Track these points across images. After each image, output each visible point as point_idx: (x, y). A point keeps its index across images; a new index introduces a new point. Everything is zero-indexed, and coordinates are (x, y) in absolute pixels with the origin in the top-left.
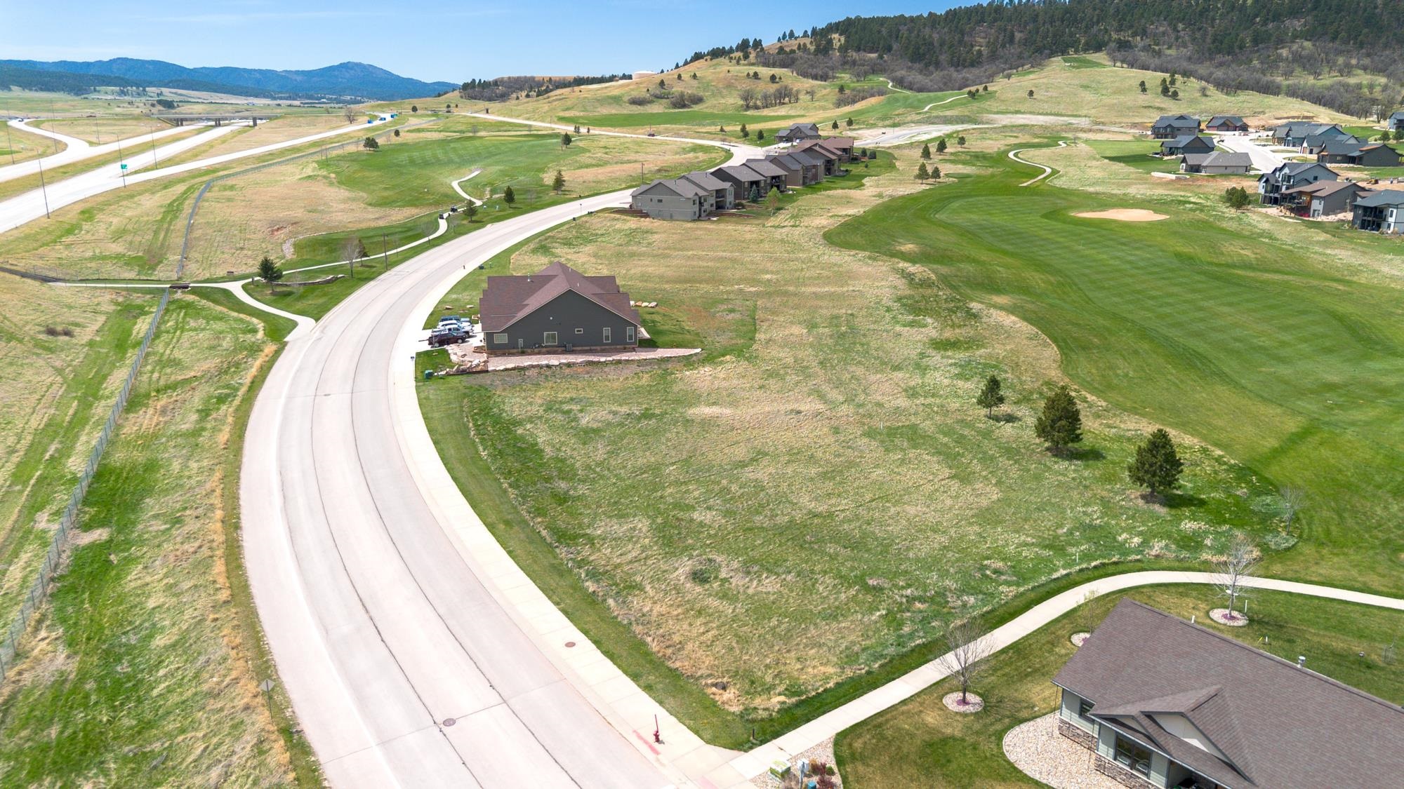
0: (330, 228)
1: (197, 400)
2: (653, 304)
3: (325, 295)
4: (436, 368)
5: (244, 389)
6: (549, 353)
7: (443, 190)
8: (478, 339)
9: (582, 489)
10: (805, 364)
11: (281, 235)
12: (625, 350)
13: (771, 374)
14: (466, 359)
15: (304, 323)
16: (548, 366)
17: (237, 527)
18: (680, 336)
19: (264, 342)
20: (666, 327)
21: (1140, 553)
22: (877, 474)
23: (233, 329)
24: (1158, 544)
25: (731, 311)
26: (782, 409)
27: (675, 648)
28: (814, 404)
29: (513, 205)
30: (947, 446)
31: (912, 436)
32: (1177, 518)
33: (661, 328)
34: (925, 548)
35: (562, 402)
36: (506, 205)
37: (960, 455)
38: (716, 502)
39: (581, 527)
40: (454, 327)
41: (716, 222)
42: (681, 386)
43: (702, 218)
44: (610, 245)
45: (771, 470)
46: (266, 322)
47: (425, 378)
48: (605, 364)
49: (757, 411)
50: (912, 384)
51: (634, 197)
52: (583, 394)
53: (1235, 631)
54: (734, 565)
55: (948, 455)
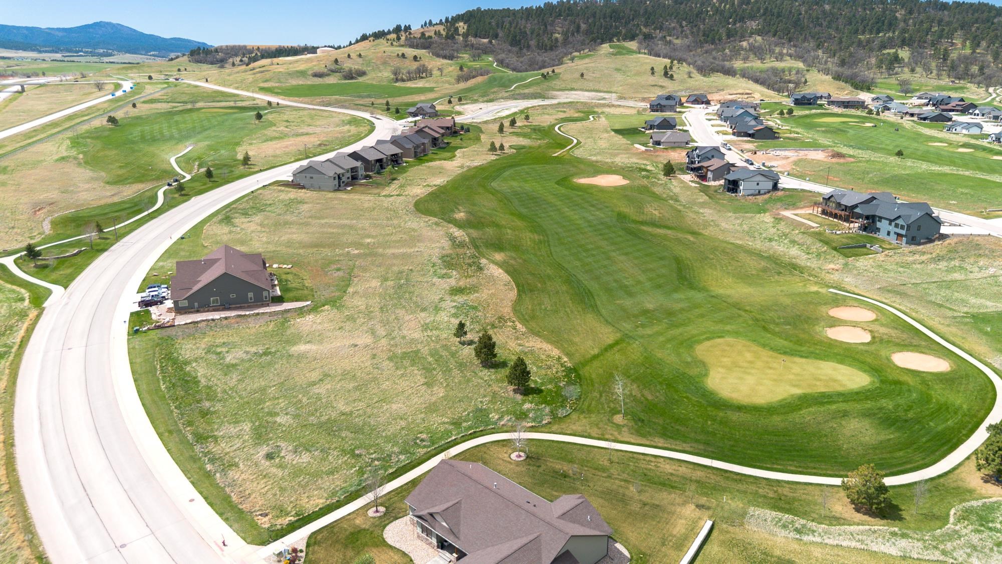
0: (78, 206)
2: (290, 266)
3: (72, 266)
4: (142, 325)
5: (16, 347)
6: (214, 310)
7: (164, 166)
8: (169, 304)
9: (218, 406)
10: (372, 309)
11: (41, 214)
12: (263, 306)
13: (350, 318)
14: (161, 317)
15: (57, 289)
16: (213, 320)
17: (13, 445)
18: (301, 292)
19: (29, 308)
20: (293, 285)
21: (496, 423)
22: (386, 385)
23: (8, 298)
24: (506, 418)
25: (338, 270)
26: (347, 344)
27: (245, 497)
28: (367, 339)
29: (213, 179)
30: (430, 363)
31: (414, 357)
32: (524, 402)
33: (290, 285)
34: (392, 429)
35: (217, 346)
36: (208, 180)
37: (434, 369)
38: (291, 410)
39: (212, 431)
40: (156, 293)
41: (349, 192)
42: (292, 330)
43: (340, 189)
44: (273, 214)
45: (329, 386)
46: (30, 291)
47: (134, 332)
48: (249, 316)
49: (332, 345)
50: (427, 321)
51: (294, 175)
52: (231, 339)
53: (518, 464)
54: (290, 448)
55: (427, 370)
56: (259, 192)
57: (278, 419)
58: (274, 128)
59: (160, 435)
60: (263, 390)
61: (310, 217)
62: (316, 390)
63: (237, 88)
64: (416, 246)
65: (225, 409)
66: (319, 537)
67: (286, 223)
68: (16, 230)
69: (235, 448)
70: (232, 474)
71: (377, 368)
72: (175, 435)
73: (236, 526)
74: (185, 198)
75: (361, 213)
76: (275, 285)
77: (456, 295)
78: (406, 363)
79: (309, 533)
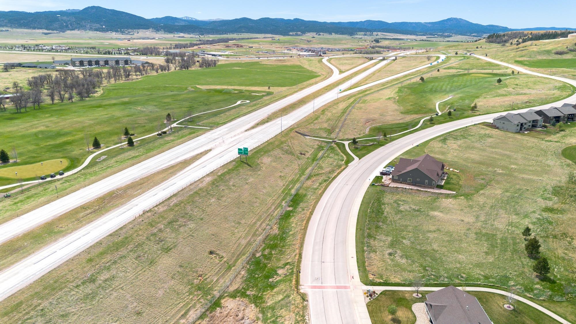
0: (384, 122)
1: (321, 179)
2: (458, 171)
3: (367, 150)
4: (377, 183)
5: (331, 179)
6: (408, 184)
7: (432, 107)
8: (391, 176)
9: (385, 227)
10: (486, 205)
11: (368, 124)
12: (431, 188)
13: (471, 207)
14: (385, 181)
15: (356, 159)
16: (405, 188)
18: (454, 186)
19: (343, 165)
20: (453, 182)
21: (509, 286)
22: (464, 245)
23: (339, 159)
24: (518, 287)
25: (482, 179)
26: (459, 219)
27: (370, 265)
28: (471, 220)
29: (450, 117)
30: (497, 243)
31: (490, 237)
32: (538, 283)
33: (452, 181)
34: (451, 266)
35: (400, 201)
36: (448, 117)
37: (497, 247)
38: (412, 239)
39: (376, 235)
40: (389, 170)
41: (524, 135)
42: (438, 204)
43: (520, 132)
44: (470, 141)
45: (436, 235)
46: (347, 157)
47: (372, 185)
48: (422, 191)
49: (451, 217)
50: (513, 221)
51: (494, 120)
52: (408, 199)
53: (505, 310)
54: (400, 254)
55: (493, 246)
56: (470, 127)
57: (404, 241)
58: (505, 89)
59: (357, 229)
60: (406, 226)
61: (489, 146)
62: (429, 235)
63: (502, 61)
64: (541, 176)
65: (386, 228)
66: (387, 293)
67: (473, 148)
68: (356, 130)
69: (379, 245)
70: (372, 255)
71: (466, 236)
72: (362, 232)
73: (361, 273)
74: (432, 125)
75: (522, 149)
76: (444, 179)
77: (545, 212)
78: (483, 239)
79: (385, 289)
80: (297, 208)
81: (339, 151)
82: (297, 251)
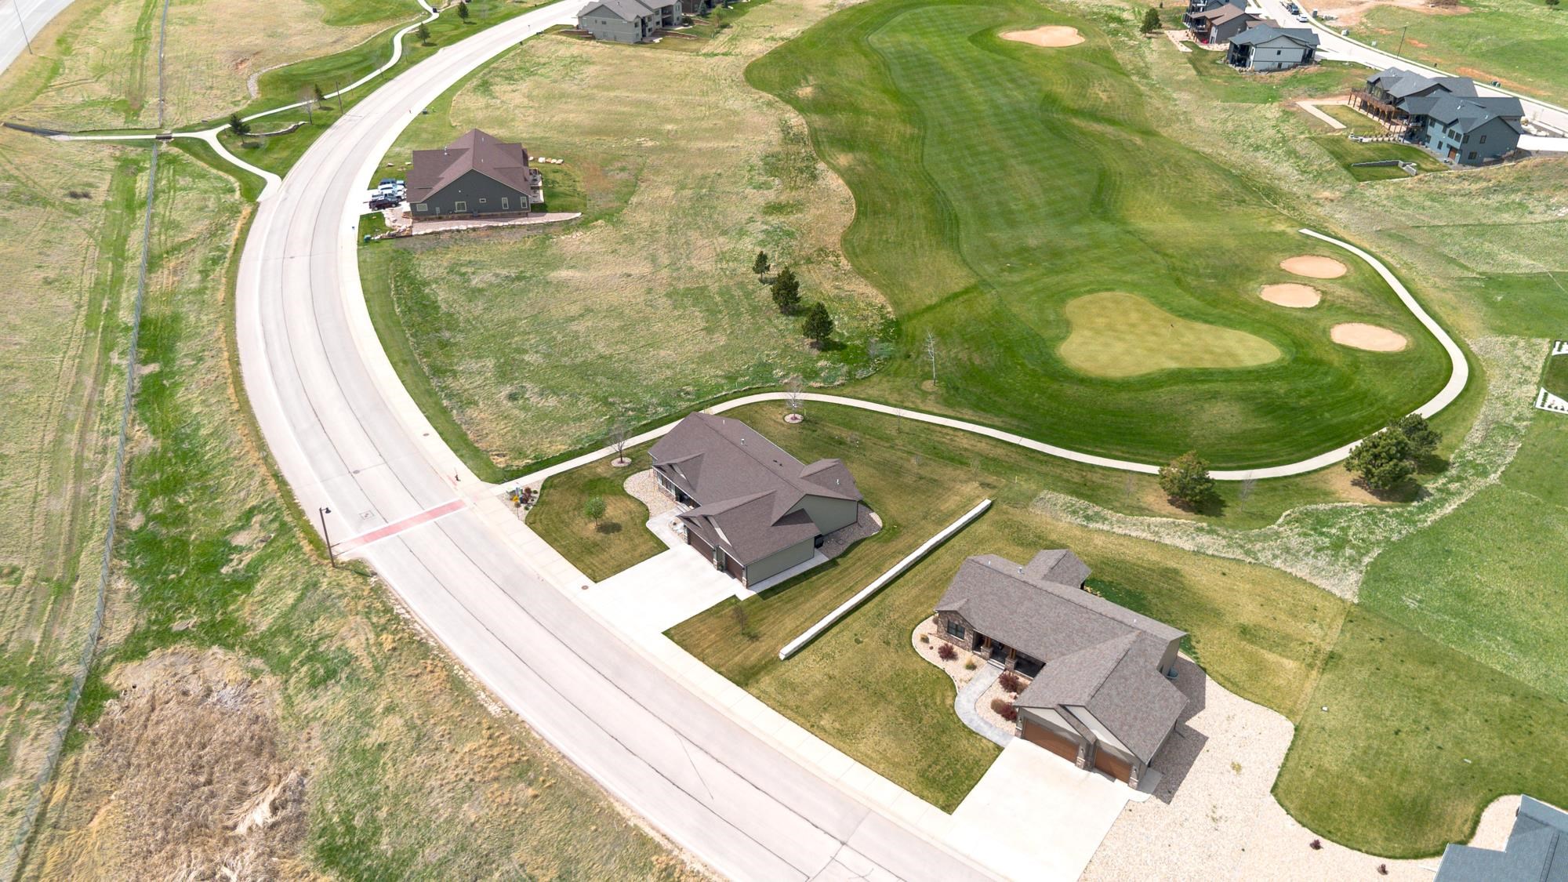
0: (290, 58)
1: (197, 259)
2: (560, 161)
3: (288, 147)
4: (374, 233)
5: (231, 252)
6: (460, 218)
8: (405, 206)
9: (460, 338)
10: (657, 228)
11: (244, 68)
12: (520, 215)
13: (629, 239)
14: (397, 224)
15: (271, 178)
16: (458, 231)
17: (238, 364)
18: (570, 199)
19: (241, 203)
20: (562, 189)
21: (777, 380)
22: (658, 327)
23: (215, 188)
24: (792, 375)
25: (623, 169)
26: (619, 272)
27: (482, 437)
28: (642, 268)
29: (467, 20)
30: (716, 304)
31: (698, 295)
32: (820, 358)
33: (558, 189)
34: (655, 378)
35: (462, 265)
36: (461, 20)
37: (720, 312)
38: (543, 348)
39: (451, 364)
40: (389, 191)
41: (656, 47)
42: (554, 250)
43: (645, 40)
44: (548, 81)
45: (590, 324)
46: (240, 179)
47: (365, 242)
48: (502, 228)
49: (600, 274)
50: (724, 250)
51: (580, 18)
52: (479, 257)
53: (790, 426)
54: (536, 390)
55: (712, 312)
56: (531, 43)
57: (527, 358)
59: (394, 365)
60: (512, 322)
61: (596, 87)
62: (574, 327)
64: (732, 139)
65: (467, 341)
66: (556, 481)
67: (563, 95)
68: (214, 91)
69: (475, 385)
70: (471, 412)
71: (651, 306)
72: (410, 366)
73: (471, 463)
74: (430, 49)
75: (667, 82)
76: (538, 188)
77: (771, 214)
78: (688, 302)
79: (546, 476)
80: (173, 360)
81: (200, 163)
82: (263, 470)
